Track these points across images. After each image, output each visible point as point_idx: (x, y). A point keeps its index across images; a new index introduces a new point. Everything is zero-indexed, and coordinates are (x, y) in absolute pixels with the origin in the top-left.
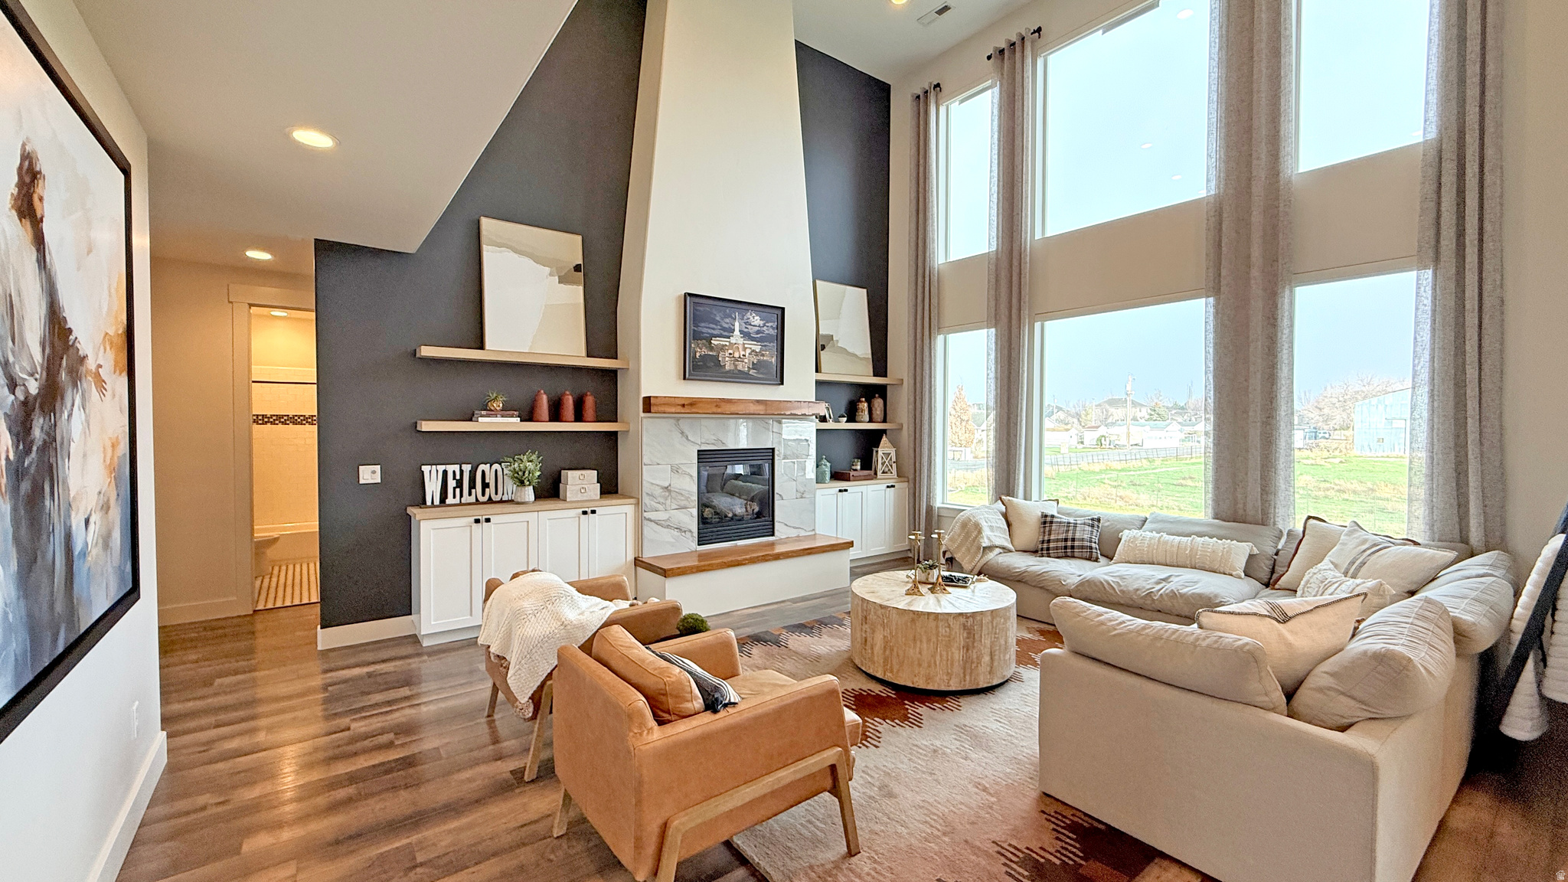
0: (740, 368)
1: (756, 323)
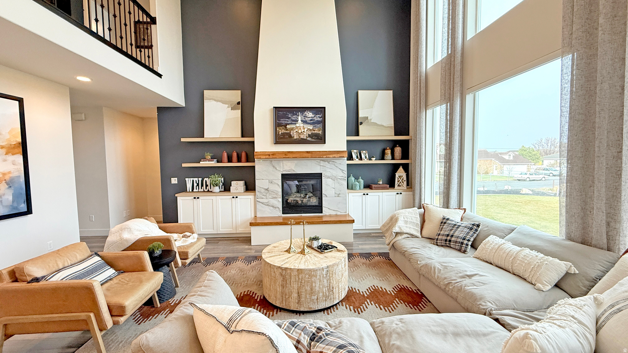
0: (302, 137)
1: (310, 116)
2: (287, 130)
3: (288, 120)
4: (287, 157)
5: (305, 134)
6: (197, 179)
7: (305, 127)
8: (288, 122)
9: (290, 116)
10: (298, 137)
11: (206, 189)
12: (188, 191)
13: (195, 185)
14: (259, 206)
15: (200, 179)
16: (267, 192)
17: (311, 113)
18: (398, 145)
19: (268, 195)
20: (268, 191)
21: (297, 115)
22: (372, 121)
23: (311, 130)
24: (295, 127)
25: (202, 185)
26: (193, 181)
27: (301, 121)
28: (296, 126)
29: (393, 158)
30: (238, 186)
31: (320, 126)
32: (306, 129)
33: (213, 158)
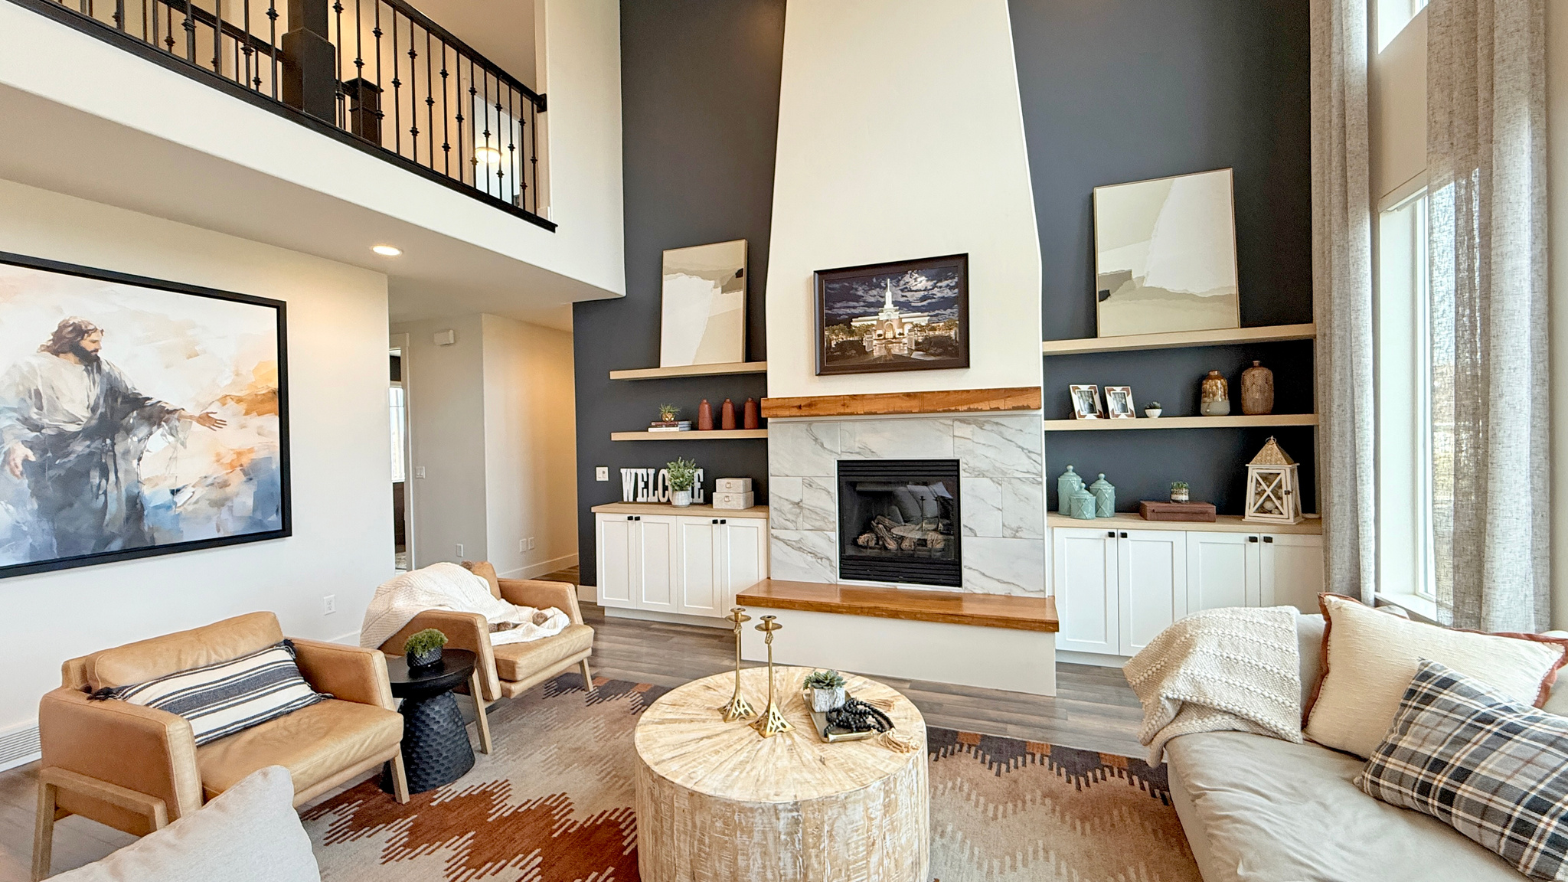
0: (896, 350)
1: (919, 286)
2: (852, 333)
3: (855, 304)
4: (848, 410)
5: (905, 341)
6: (643, 471)
7: (904, 321)
8: (856, 311)
9: (860, 293)
10: (884, 352)
11: (664, 496)
12: (625, 500)
13: (641, 485)
14: (777, 548)
15: (652, 472)
16: (798, 511)
17: (924, 278)
18: (1256, 362)
19: (800, 519)
20: (801, 508)
21: (881, 287)
22: (1147, 284)
23: (922, 329)
24: (875, 323)
25: (656, 488)
26: (636, 474)
27: (893, 302)
28: (878, 320)
29: (1236, 409)
30: (731, 491)
31: (953, 313)
32: (908, 327)
33: (679, 418)
